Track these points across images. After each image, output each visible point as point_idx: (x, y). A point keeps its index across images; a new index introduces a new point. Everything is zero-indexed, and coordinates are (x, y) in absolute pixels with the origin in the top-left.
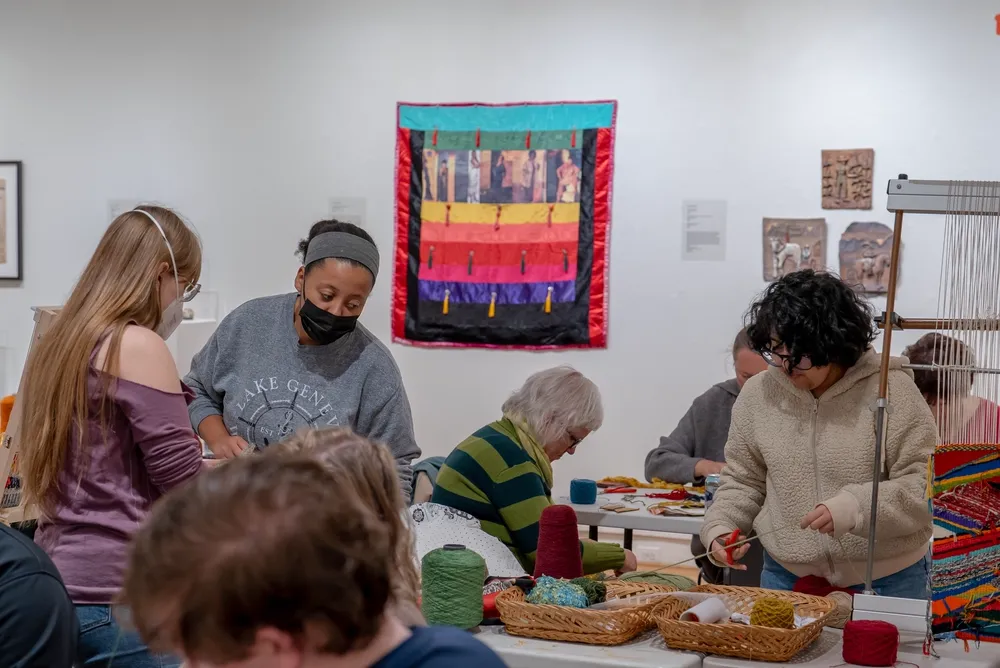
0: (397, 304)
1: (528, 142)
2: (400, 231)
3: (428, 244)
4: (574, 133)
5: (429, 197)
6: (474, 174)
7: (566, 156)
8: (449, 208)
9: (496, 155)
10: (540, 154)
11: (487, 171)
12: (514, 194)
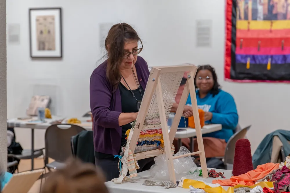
0: (227, 65)
3: (240, 38)
5: (240, 19)
6: (260, 8)
8: (249, 23)
9: (269, 1)
11: (266, 7)
12: (278, 16)
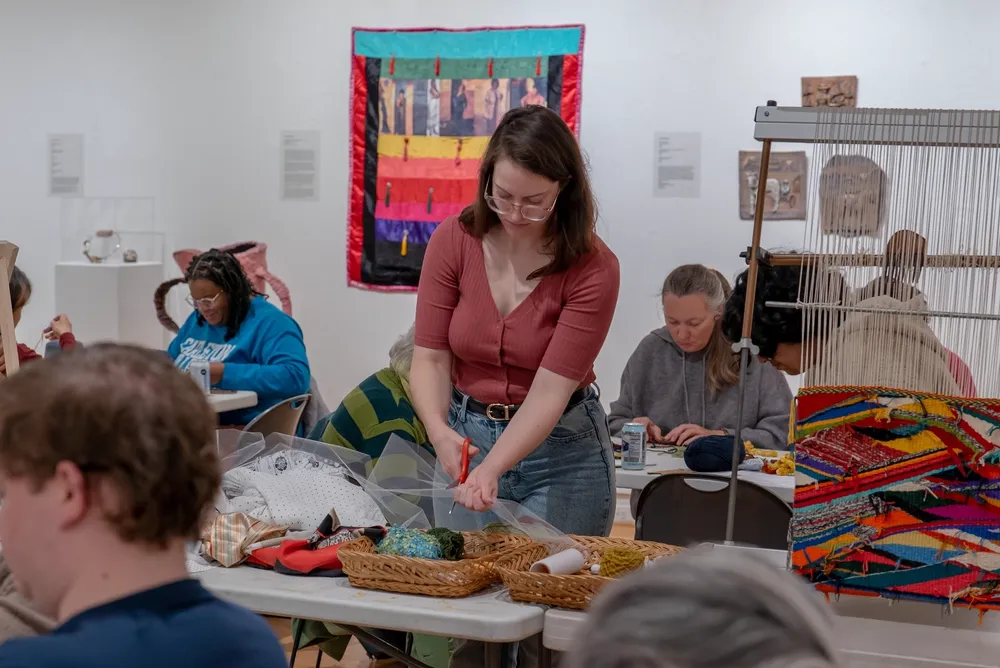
0: (353, 245)
1: (491, 70)
2: (356, 166)
3: (386, 180)
4: (539, 60)
5: (386, 129)
6: (433, 104)
7: (530, 84)
8: (407, 141)
9: (456, 84)
10: (504, 83)
12: (475, 126)
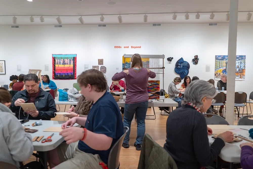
0: (53, 76)
1: (67, 58)
2: (53, 68)
3: (56, 69)
4: (72, 57)
5: (56, 64)
6: (61, 62)
7: (71, 60)
8: (59, 65)
9: (64, 60)
10: (69, 59)
11: (63, 61)
12: (66, 64)
